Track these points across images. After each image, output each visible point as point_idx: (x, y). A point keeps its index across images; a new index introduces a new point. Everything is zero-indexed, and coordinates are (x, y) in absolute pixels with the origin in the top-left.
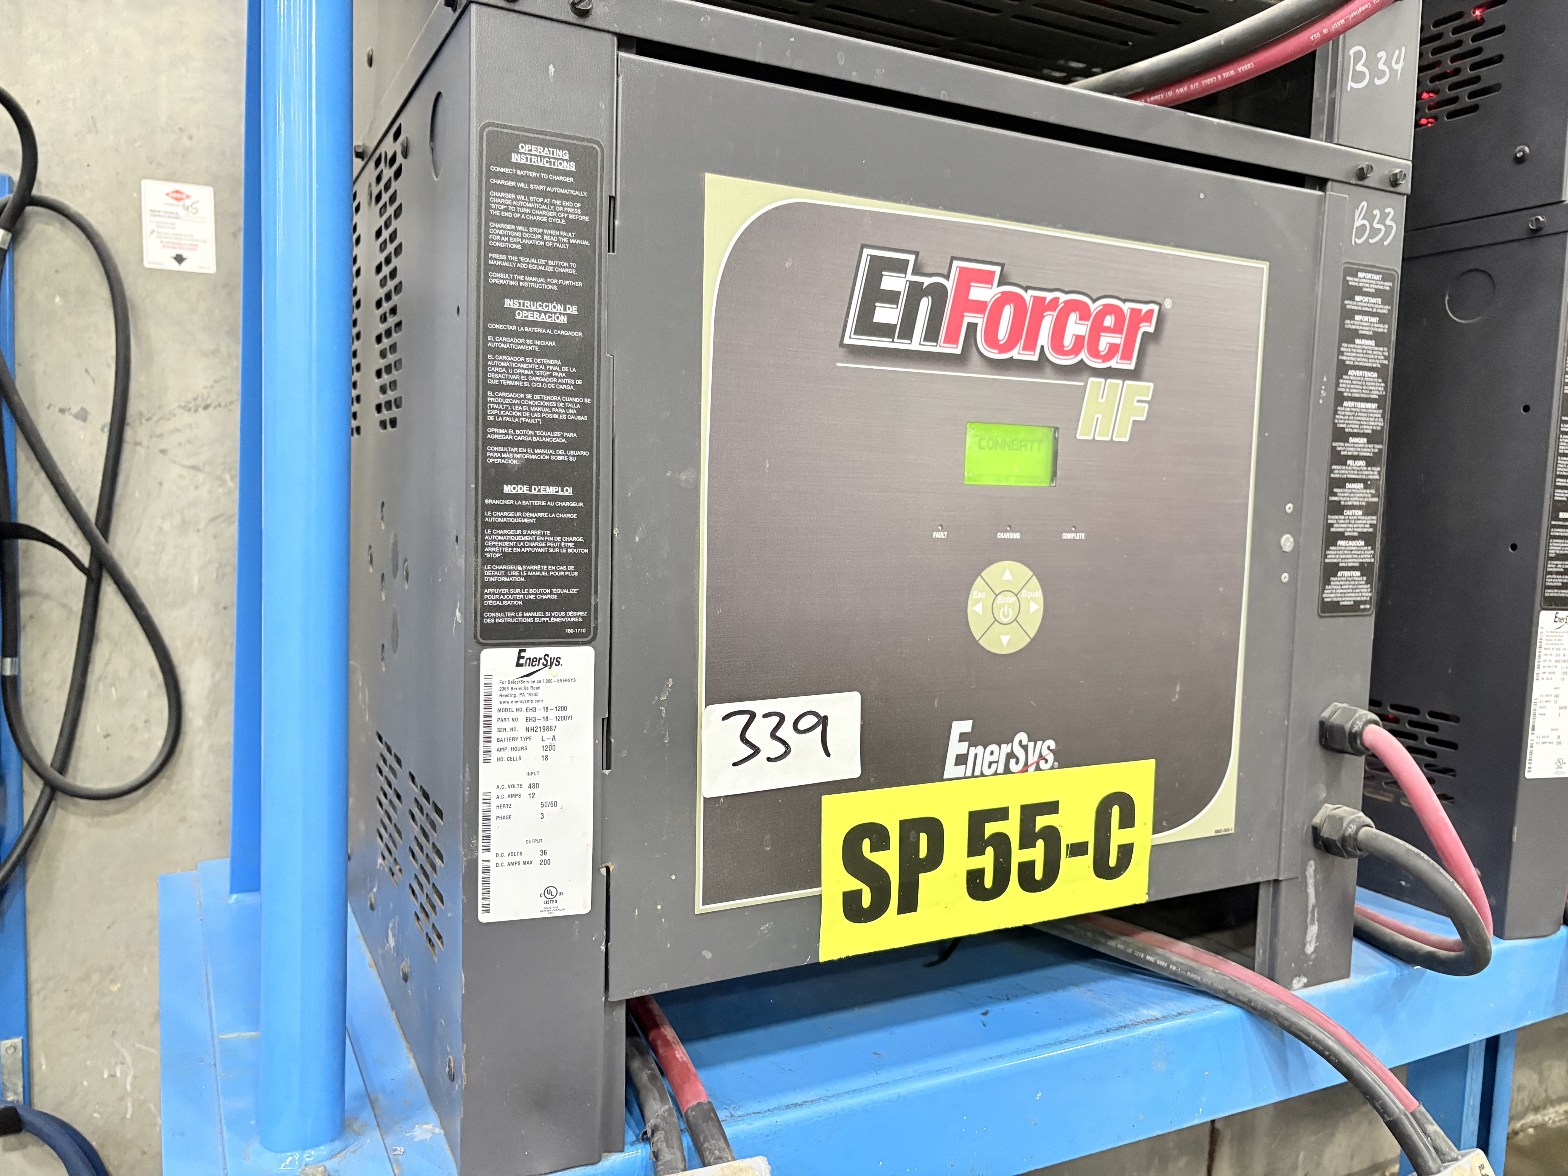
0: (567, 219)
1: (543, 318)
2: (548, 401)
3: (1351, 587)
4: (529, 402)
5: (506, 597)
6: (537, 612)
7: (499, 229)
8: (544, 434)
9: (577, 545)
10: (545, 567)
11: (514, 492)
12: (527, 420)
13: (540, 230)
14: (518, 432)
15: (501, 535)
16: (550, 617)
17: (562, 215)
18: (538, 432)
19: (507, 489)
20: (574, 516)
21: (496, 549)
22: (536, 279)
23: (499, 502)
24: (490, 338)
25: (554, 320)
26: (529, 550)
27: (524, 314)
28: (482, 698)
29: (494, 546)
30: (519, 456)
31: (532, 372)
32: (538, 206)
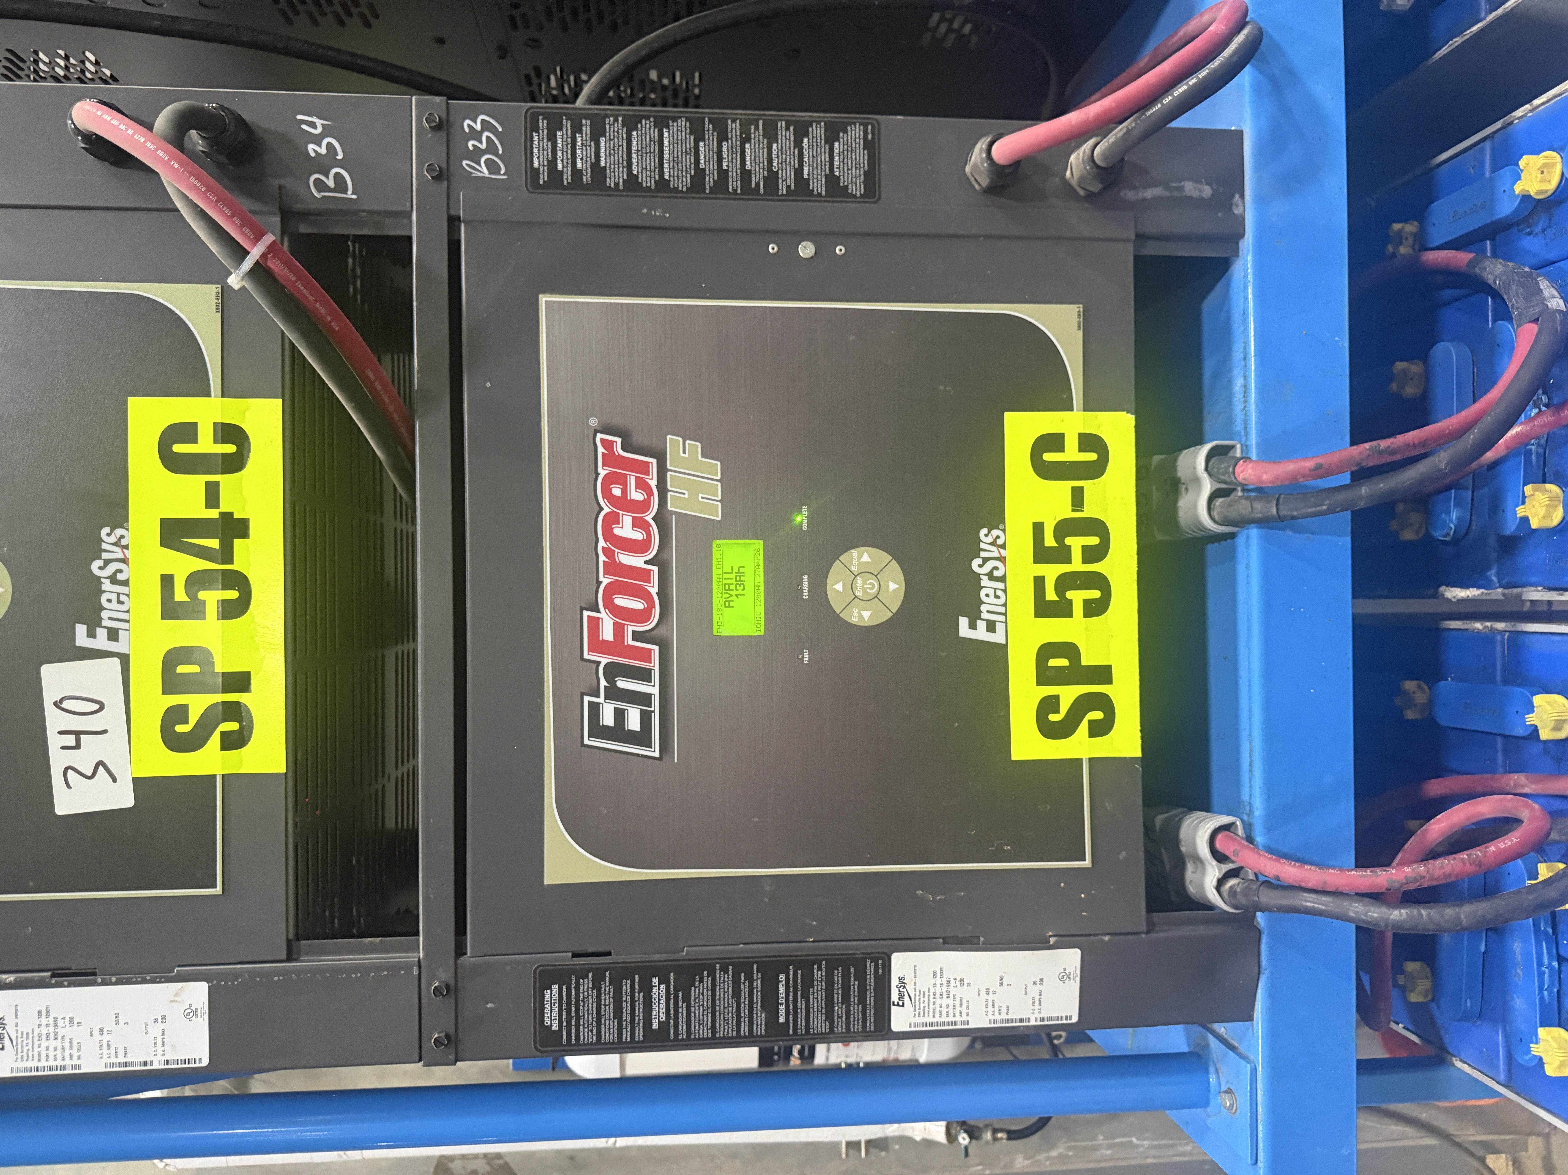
0: (593, 989)
1: (663, 1001)
2: (720, 995)
3: (849, 153)
4: (722, 1008)
5: (856, 1017)
6: (866, 995)
7: (605, 1036)
8: (743, 997)
9: (820, 969)
10: (836, 991)
11: (784, 1015)
12: (735, 1008)
13: (603, 1007)
14: (742, 1015)
15: (814, 1022)
16: (870, 985)
17: (590, 992)
18: (742, 1001)
19: (782, 1020)
20: (799, 972)
21: (823, 1025)
22: (637, 1008)
23: (791, 1025)
24: (680, 1037)
25: (663, 993)
26: (823, 1003)
27: (661, 1015)
28: (925, 1029)
29: (821, 1026)
30: (759, 1013)
31: (701, 1007)
32: (586, 1009)
